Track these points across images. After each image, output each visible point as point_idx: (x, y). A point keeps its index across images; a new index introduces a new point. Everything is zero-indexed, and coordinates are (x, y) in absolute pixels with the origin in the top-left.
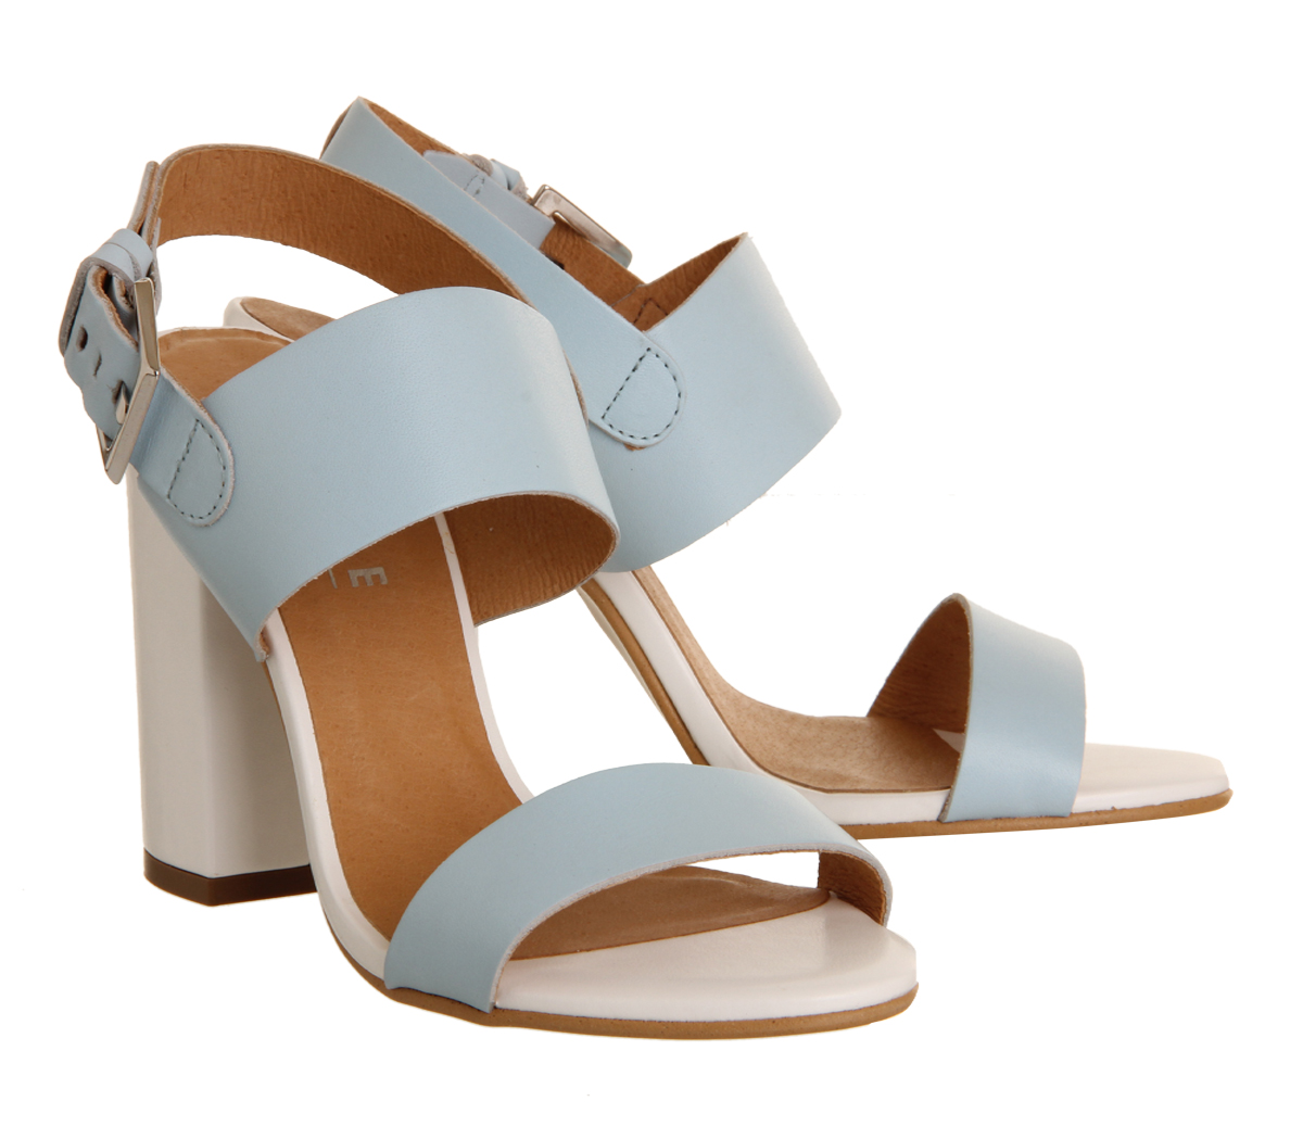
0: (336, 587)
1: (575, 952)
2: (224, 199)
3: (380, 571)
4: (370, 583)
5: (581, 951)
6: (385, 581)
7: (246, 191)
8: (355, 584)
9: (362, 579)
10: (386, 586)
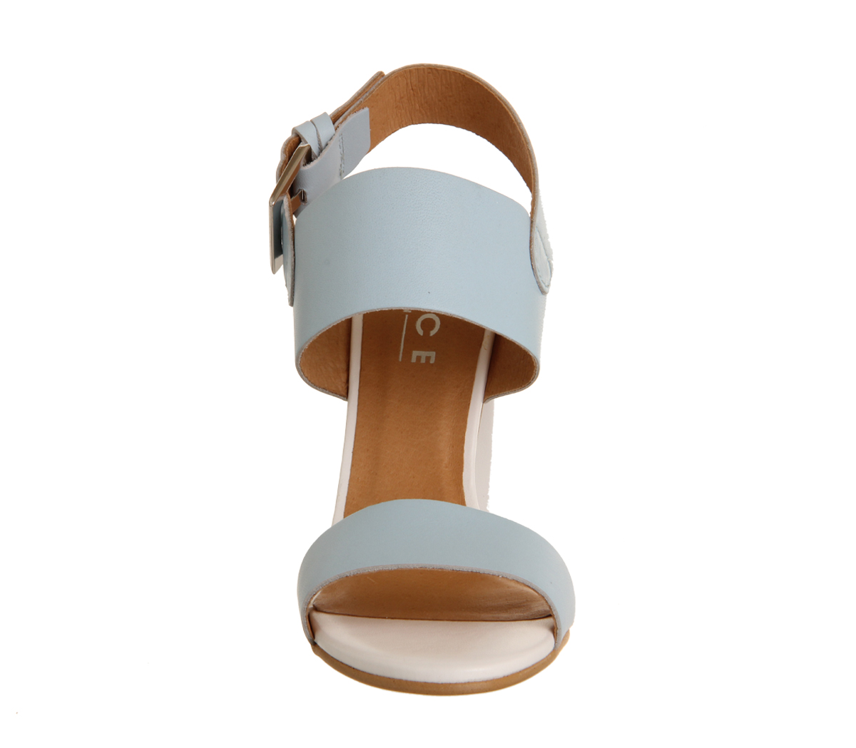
0: (400, 360)
1: (385, 618)
2: (440, 101)
3: (433, 354)
4: (423, 361)
5: (388, 618)
6: (432, 361)
7: (450, 96)
8: (414, 360)
9: (419, 358)
10: (432, 365)
